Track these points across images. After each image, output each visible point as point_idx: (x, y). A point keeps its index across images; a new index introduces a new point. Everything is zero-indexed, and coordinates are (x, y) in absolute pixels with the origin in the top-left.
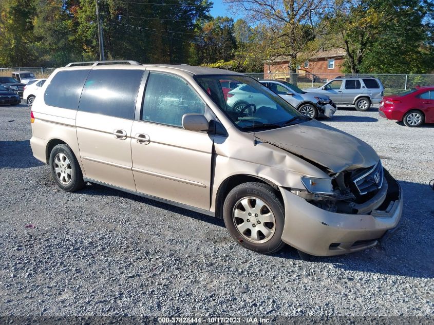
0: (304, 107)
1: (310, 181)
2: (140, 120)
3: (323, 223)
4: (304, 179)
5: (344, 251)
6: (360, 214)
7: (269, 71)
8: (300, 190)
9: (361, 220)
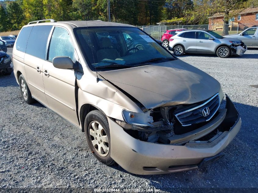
0: (221, 48)
1: (130, 114)
2: (47, 60)
3: (133, 150)
4: (124, 112)
5: (161, 172)
6: (173, 144)
7: (212, 24)
8: (121, 121)
9: (173, 150)
